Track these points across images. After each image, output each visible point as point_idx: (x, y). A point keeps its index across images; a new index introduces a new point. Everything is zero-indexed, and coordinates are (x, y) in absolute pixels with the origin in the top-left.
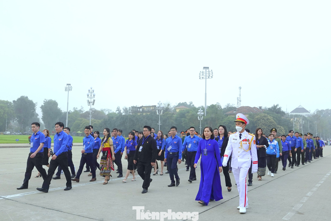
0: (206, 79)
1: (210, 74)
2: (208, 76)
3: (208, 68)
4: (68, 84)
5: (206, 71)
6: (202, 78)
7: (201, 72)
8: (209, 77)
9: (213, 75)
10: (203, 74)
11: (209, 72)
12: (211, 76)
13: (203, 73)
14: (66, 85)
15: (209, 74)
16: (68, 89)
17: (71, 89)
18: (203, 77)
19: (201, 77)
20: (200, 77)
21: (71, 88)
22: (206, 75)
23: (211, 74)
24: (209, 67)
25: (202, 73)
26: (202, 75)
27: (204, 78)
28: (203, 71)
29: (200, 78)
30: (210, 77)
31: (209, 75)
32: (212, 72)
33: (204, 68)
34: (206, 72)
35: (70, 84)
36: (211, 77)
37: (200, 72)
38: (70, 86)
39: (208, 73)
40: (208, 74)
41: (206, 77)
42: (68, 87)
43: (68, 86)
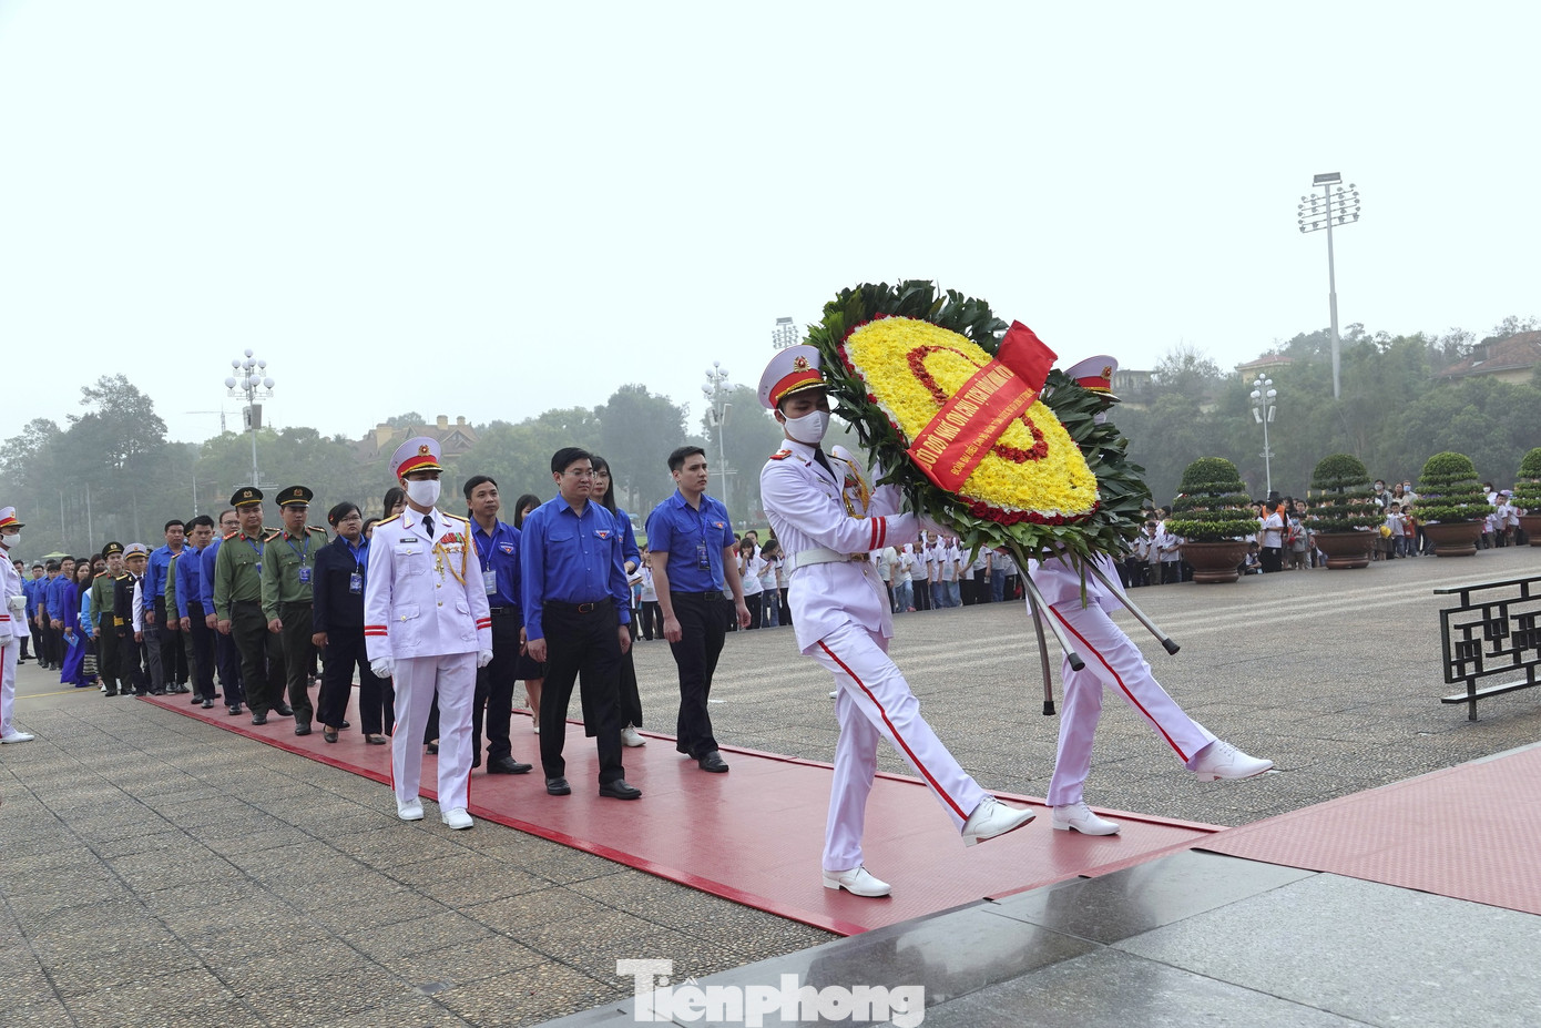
0: (1330, 227)
1: (1347, 203)
2: (1338, 214)
3: (1336, 176)
4: (780, 321)
5: (1328, 191)
6: (1310, 227)
7: (1303, 198)
8: (1341, 218)
9: (1358, 209)
10: (1314, 209)
11: (1341, 196)
12: (1353, 210)
13: (1313, 202)
14: (776, 322)
15: (1342, 203)
16: (783, 340)
17: (794, 338)
18: (1315, 224)
19: (1307, 221)
20: (1300, 222)
21: (793, 332)
22: (1329, 212)
23: (1352, 202)
24: (1339, 174)
25: (1309, 205)
26: (1310, 212)
27: (1321, 225)
28: (1313, 196)
29: (1302, 229)
30: (1347, 219)
31: (1343, 211)
32: (1356, 194)
33: (1318, 179)
34: (1328, 196)
35: (789, 320)
36: (1351, 218)
37: (1302, 203)
38: (791, 326)
39: (1336, 199)
40: (1337, 206)
41: (1329, 219)
42: (782, 330)
43: (781, 328)
